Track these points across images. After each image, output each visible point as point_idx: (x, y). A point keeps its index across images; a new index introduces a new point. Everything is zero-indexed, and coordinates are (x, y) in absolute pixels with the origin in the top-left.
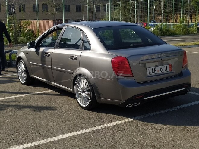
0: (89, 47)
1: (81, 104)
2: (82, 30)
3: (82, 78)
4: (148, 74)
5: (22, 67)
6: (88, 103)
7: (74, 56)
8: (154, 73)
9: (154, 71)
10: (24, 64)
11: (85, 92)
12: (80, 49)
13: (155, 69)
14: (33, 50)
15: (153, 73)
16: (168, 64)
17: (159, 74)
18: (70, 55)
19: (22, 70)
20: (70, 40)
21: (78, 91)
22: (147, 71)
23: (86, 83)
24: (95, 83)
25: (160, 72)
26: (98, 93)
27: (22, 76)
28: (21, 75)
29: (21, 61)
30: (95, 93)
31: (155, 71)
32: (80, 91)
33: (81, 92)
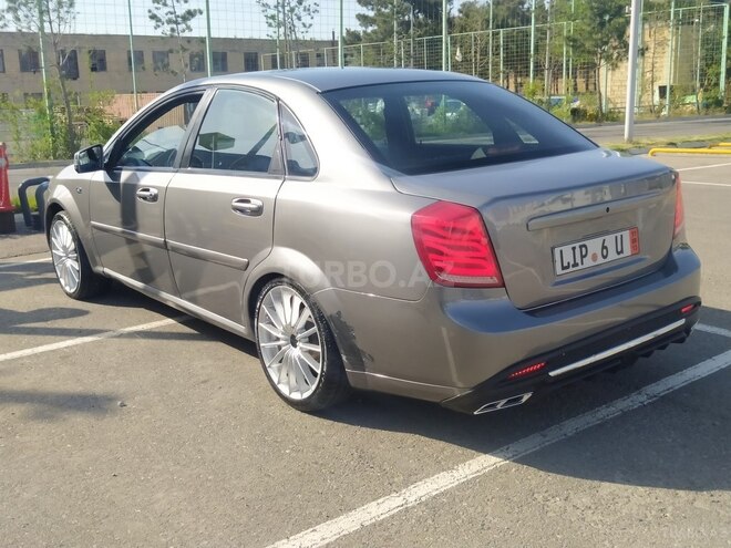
0: (312, 166)
1: (284, 389)
2: (278, 100)
3: (284, 289)
4: (559, 271)
5: (64, 237)
6: (314, 387)
7: (248, 201)
8: (580, 267)
9: (578, 260)
10: (69, 228)
11: (300, 344)
12: (275, 172)
13: (584, 249)
14: (100, 176)
15: (575, 265)
16: (625, 230)
17: (598, 269)
18: (234, 196)
19: (64, 247)
20: (229, 141)
21: (271, 338)
22: (554, 261)
23: (302, 306)
24: (339, 313)
25: (600, 260)
26: (356, 354)
27: (65, 269)
28: (64, 265)
29: (61, 218)
30: (342, 351)
31: (583, 257)
32: (278, 339)
33: (281, 342)
